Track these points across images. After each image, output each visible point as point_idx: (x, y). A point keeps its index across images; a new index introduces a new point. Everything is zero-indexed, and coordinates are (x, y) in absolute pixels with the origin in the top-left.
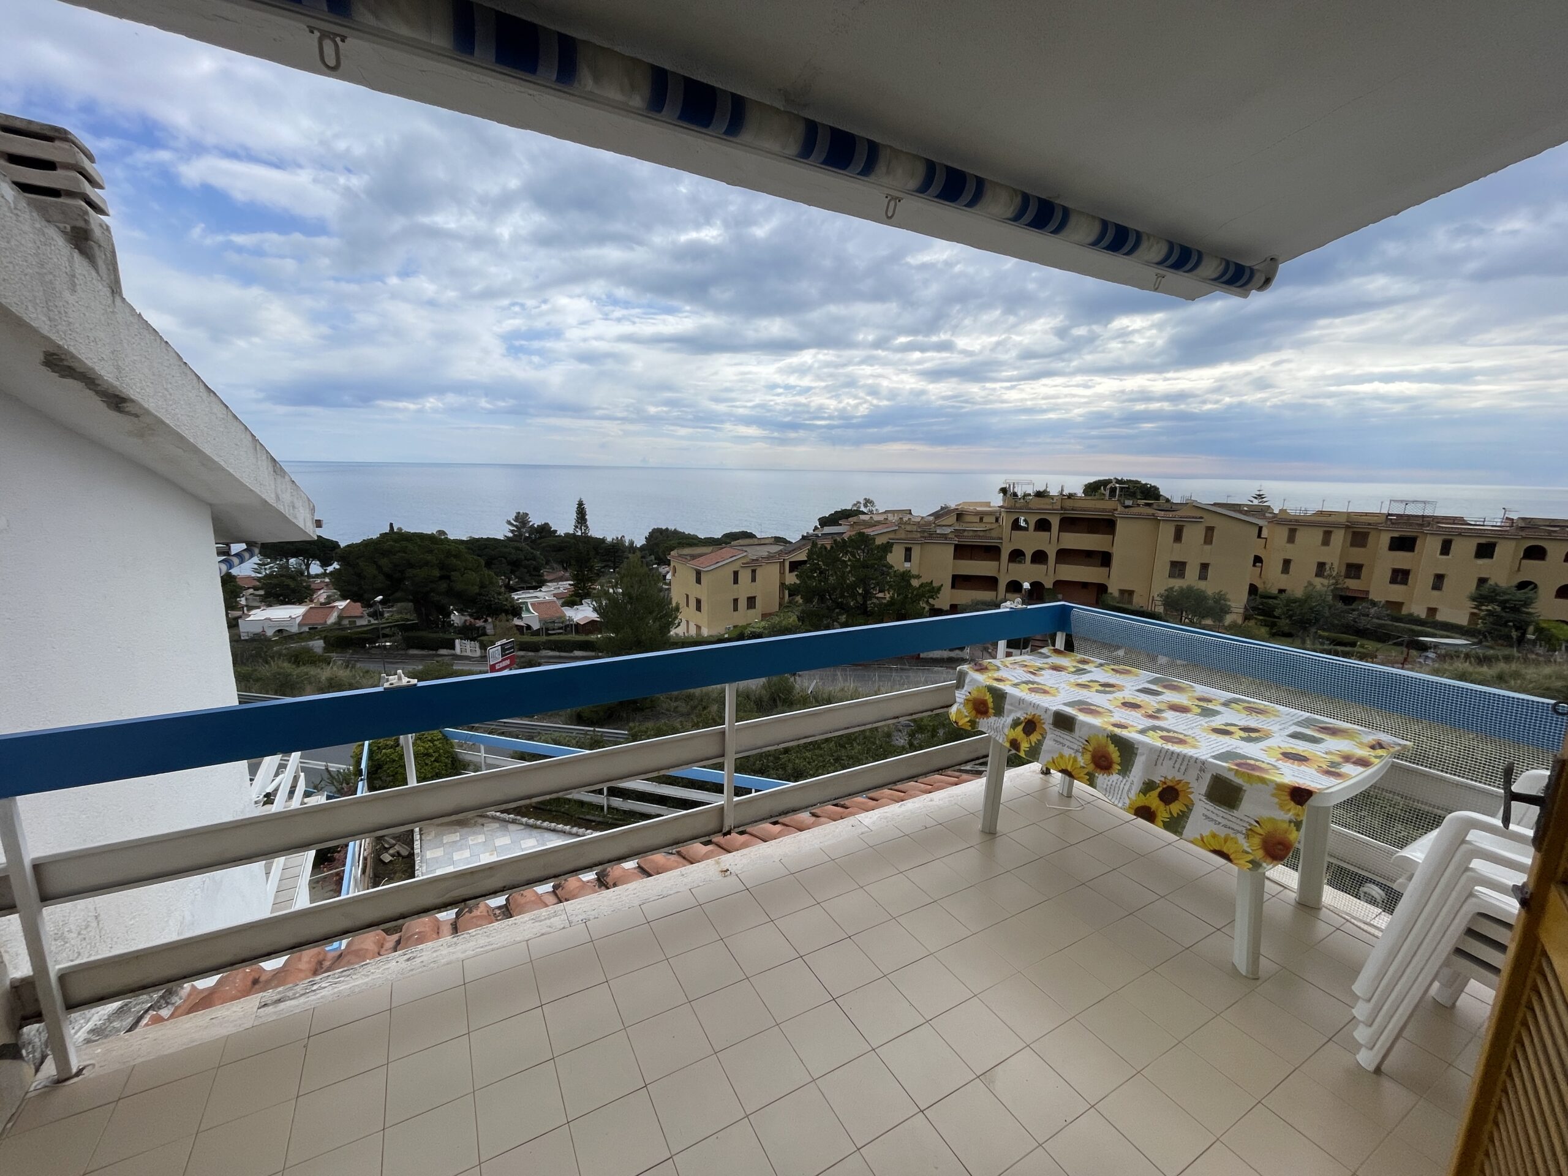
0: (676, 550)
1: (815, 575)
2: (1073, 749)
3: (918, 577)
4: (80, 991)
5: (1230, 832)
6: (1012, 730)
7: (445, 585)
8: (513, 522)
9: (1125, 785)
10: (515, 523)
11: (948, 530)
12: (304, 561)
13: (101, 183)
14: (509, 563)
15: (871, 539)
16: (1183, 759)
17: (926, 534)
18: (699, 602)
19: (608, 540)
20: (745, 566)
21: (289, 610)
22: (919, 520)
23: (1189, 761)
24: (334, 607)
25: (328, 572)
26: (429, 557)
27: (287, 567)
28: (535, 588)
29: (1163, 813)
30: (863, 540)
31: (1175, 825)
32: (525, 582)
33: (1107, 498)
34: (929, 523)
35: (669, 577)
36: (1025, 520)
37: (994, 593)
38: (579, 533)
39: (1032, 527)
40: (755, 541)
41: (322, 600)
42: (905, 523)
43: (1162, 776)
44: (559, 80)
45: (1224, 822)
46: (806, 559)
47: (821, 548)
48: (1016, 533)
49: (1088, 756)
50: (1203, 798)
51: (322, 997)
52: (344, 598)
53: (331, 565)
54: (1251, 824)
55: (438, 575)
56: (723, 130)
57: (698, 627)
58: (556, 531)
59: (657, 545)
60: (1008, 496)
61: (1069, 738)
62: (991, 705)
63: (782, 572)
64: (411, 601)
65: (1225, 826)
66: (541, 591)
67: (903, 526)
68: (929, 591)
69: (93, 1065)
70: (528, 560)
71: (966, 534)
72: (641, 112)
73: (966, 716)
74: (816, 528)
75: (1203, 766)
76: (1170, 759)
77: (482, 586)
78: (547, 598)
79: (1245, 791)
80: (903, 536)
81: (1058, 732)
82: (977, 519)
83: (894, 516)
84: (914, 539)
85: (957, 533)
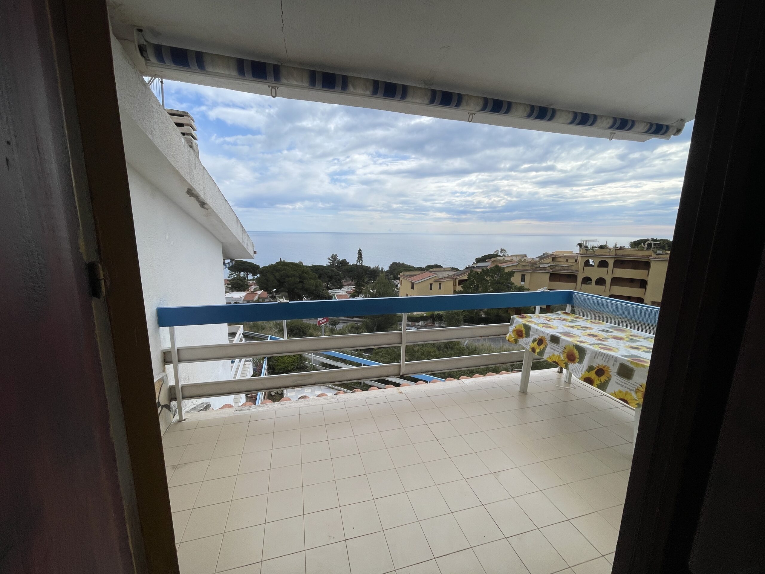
0: (402, 273)
1: (472, 287)
2: (559, 352)
3: (528, 290)
4: (187, 394)
5: (628, 390)
6: (533, 343)
7: (301, 286)
8: (330, 258)
9: (580, 367)
10: (331, 259)
11: (547, 266)
12: (246, 273)
13: (196, 129)
14: (328, 277)
15: (502, 269)
16: (607, 356)
17: (534, 268)
19: (372, 267)
20: (436, 281)
21: (240, 294)
22: (530, 260)
23: (610, 357)
24: (256, 293)
25: (255, 278)
26: (295, 273)
27: (239, 275)
28: (338, 289)
29: (597, 381)
30: (498, 270)
31: (603, 386)
32: (335, 286)
33: (645, 249)
34: (536, 262)
35: (399, 286)
36: (593, 262)
38: (359, 264)
39: (596, 265)
40: (442, 269)
41: (252, 290)
42: (523, 262)
43: (597, 364)
44: (342, 89)
45: (626, 385)
46: (467, 279)
47: (475, 273)
48: (587, 268)
49: (565, 355)
50: (616, 374)
51: (254, 411)
52: (261, 290)
53: (256, 275)
54: (638, 387)
55: (299, 281)
56: (400, 98)
58: (348, 263)
59: (394, 270)
60: (583, 247)
61: (557, 347)
62: (524, 332)
63: (455, 285)
64: (287, 292)
65: (626, 387)
66: (341, 290)
67: (521, 263)
69: (188, 419)
70: (336, 276)
71: (557, 268)
72: (370, 96)
73: (513, 338)
74: (474, 263)
75: (616, 359)
76: (601, 356)
77: (316, 287)
78: (343, 293)
79: (635, 371)
80: (521, 268)
81: (553, 344)
82: (564, 260)
83: (517, 258)
84: (527, 270)
85: (552, 267)
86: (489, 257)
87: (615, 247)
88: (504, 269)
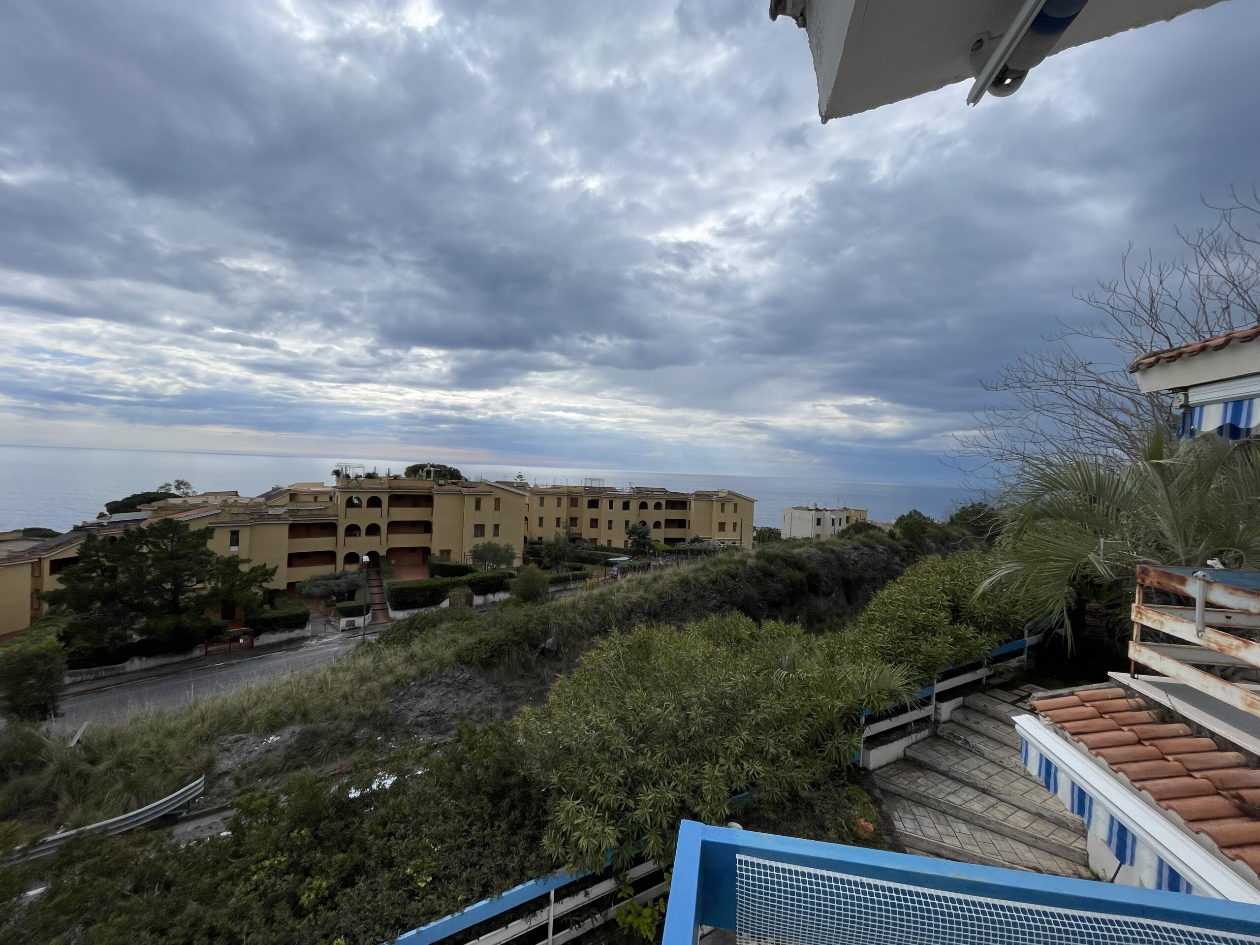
1: (93, 574)
3: (248, 561)
11: (281, 511)
15: (182, 526)
17: (256, 516)
22: (247, 501)
30: (170, 528)
33: (424, 478)
34: (259, 505)
36: (358, 499)
37: (333, 566)
39: (364, 504)
42: (231, 506)
46: (78, 556)
48: (350, 510)
60: (341, 476)
63: (37, 575)
67: (227, 509)
68: (262, 575)
71: (300, 513)
74: (102, 515)
80: (227, 519)
82: (311, 499)
83: (216, 498)
84: (241, 522)
85: (291, 512)
86: (147, 499)
87: (389, 476)
88: (186, 525)
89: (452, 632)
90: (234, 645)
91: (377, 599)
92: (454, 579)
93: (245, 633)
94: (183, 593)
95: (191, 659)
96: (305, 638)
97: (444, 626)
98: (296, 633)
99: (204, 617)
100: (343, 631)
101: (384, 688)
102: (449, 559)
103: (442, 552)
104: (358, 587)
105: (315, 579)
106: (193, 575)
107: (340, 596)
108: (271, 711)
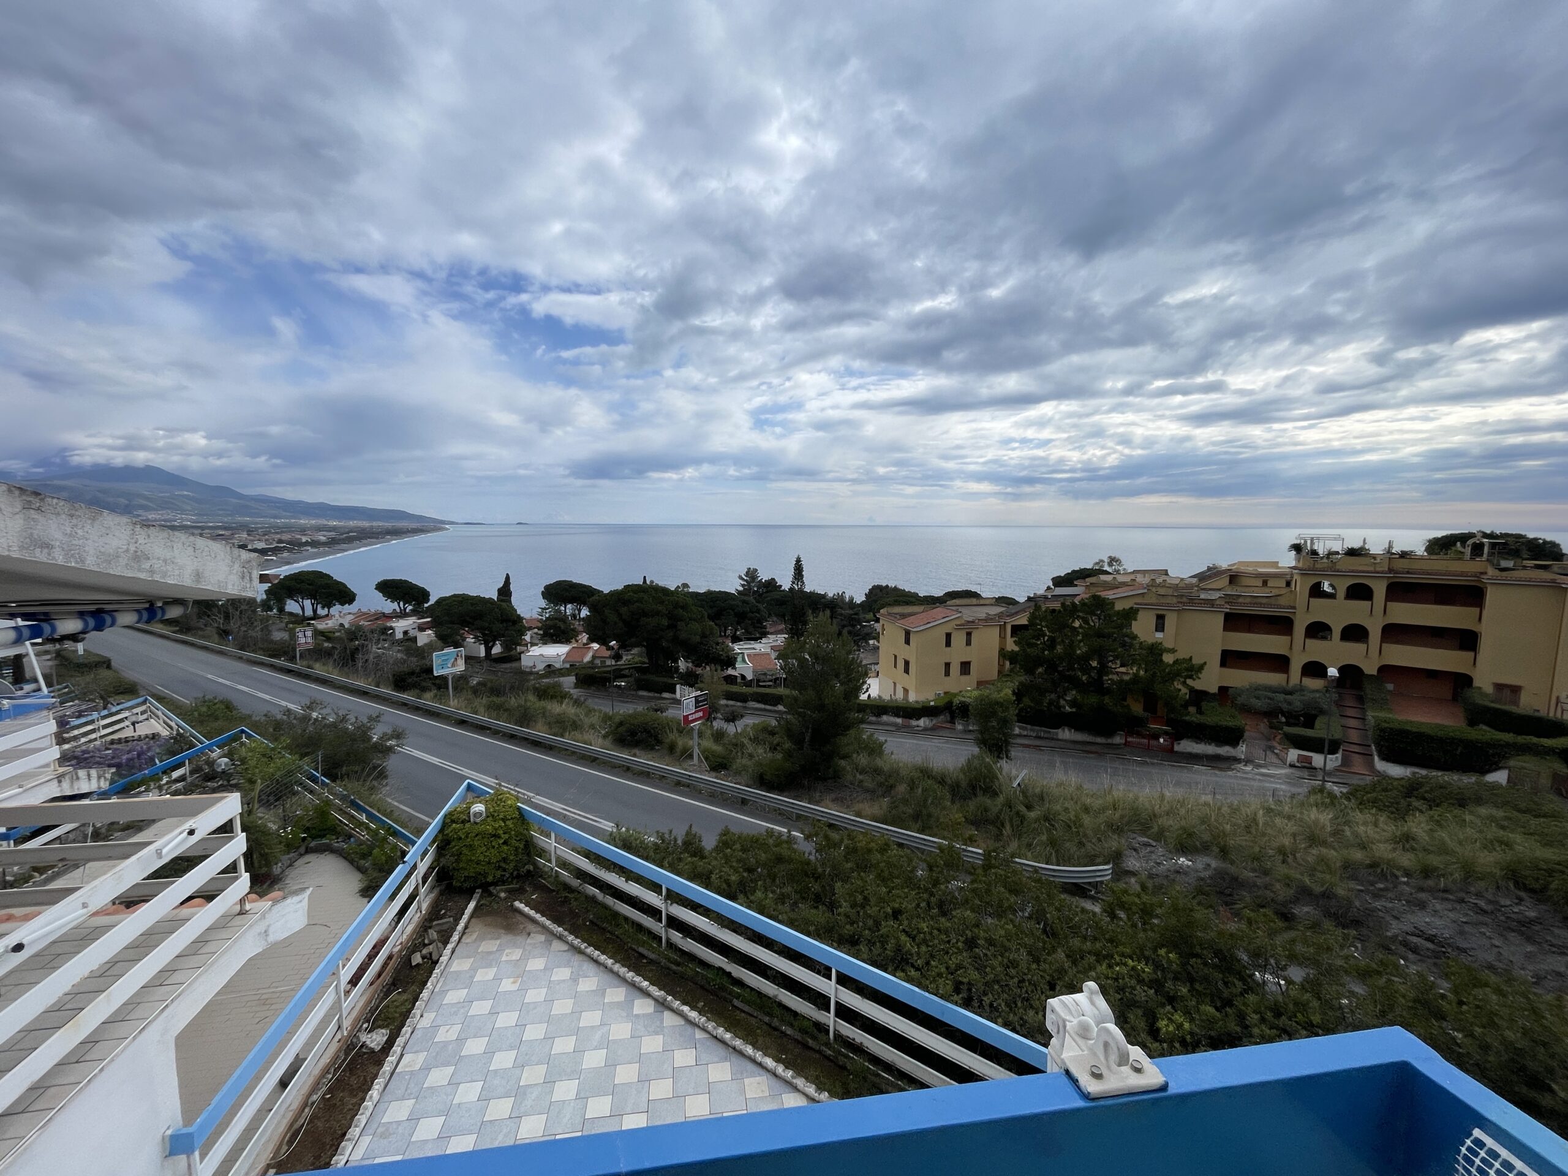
0: (889, 608)
3: (1173, 651)
7: (671, 634)
10: (745, 578)
11: (1215, 595)
12: (577, 607)
14: (736, 615)
15: (1109, 604)
17: (1184, 600)
18: (907, 663)
19: (828, 595)
20: (959, 627)
21: (558, 649)
22: (1177, 582)
24: (590, 649)
27: (562, 611)
28: (755, 639)
30: (1098, 604)
32: (748, 633)
33: (1467, 557)
34: (1190, 586)
36: (1331, 585)
37: (1285, 676)
38: (800, 588)
39: (1341, 593)
40: (978, 601)
41: (582, 641)
42: (1159, 585)
46: (1027, 623)
47: (1046, 611)
48: (1316, 602)
52: (596, 642)
55: (667, 624)
57: (906, 691)
58: (781, 586)
59: (875, 601)
60: (1304, 553)
63: (1003, 635)
64: (643, 647)
66: (760, 642)
67: (1154, 590)
68: (1187, 670)
70: (753, 613)
71: (1241, 600)
74: (1049, 588)
77: (703, 636)
78: (764, 650)
80: (1154, 600)
82: (1258, 583)
83: (1144, 577)
84: (1168, 605)
85: (1229, 599)
86: (1082, 574)
87: (1389, 551)
88: (1112, 603)
89: (1503, 828)
90: (1153, 742)
91: (1354, 736)
92: (1521, 739)
93: (1166, 733)
94: (1107, 674)
95: (1113, 744)
96: (1237, 760)
97: (1483, 811)
98: (1225, 750)
99: (1126, 703)
100: (1292, 766)
101: (1347, 865)
102: (1516, 703)
103: (1499, 687)
104: (1322, 712)
105: (1256, 689)
106: (1116, 657)
107: (1293, 718)
108: (1184, 829)
